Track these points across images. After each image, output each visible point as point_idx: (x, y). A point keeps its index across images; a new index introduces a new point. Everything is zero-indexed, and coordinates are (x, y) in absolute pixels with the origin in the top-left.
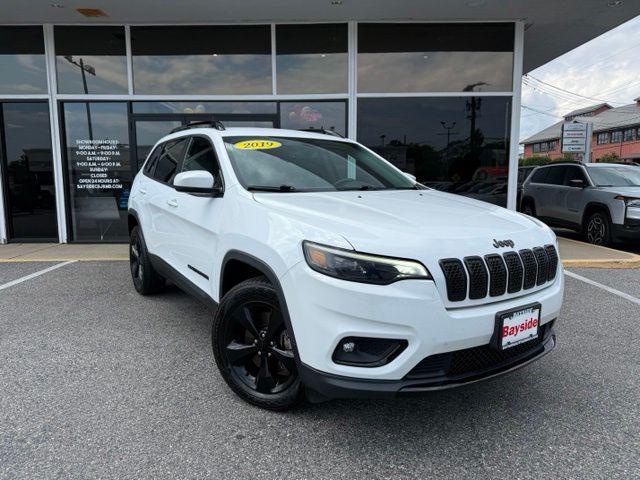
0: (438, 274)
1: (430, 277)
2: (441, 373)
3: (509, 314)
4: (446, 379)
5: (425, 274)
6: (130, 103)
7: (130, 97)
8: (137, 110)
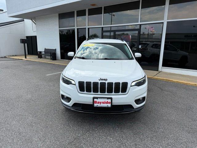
0: (77, 85)
1: (75, 85)
2: (80, 108)
3: (97, 98)
4: (81, 110)
5: (74, 84)
6: (102, 28)
7: (103, 26)
8: (104, 29)
